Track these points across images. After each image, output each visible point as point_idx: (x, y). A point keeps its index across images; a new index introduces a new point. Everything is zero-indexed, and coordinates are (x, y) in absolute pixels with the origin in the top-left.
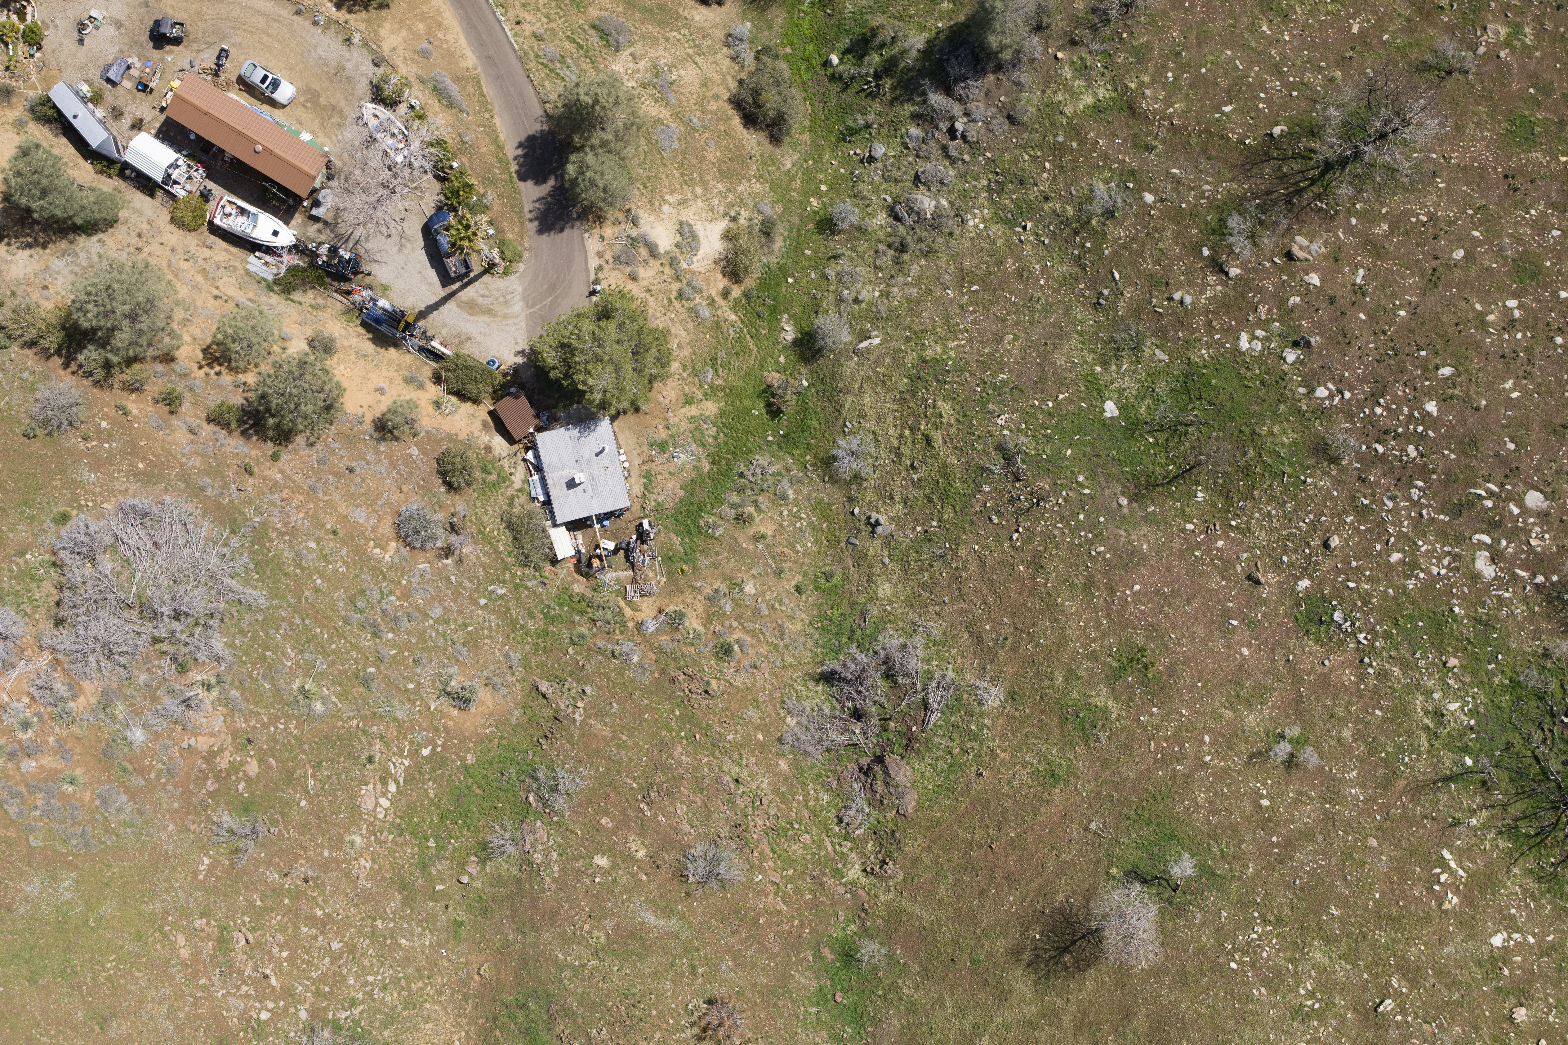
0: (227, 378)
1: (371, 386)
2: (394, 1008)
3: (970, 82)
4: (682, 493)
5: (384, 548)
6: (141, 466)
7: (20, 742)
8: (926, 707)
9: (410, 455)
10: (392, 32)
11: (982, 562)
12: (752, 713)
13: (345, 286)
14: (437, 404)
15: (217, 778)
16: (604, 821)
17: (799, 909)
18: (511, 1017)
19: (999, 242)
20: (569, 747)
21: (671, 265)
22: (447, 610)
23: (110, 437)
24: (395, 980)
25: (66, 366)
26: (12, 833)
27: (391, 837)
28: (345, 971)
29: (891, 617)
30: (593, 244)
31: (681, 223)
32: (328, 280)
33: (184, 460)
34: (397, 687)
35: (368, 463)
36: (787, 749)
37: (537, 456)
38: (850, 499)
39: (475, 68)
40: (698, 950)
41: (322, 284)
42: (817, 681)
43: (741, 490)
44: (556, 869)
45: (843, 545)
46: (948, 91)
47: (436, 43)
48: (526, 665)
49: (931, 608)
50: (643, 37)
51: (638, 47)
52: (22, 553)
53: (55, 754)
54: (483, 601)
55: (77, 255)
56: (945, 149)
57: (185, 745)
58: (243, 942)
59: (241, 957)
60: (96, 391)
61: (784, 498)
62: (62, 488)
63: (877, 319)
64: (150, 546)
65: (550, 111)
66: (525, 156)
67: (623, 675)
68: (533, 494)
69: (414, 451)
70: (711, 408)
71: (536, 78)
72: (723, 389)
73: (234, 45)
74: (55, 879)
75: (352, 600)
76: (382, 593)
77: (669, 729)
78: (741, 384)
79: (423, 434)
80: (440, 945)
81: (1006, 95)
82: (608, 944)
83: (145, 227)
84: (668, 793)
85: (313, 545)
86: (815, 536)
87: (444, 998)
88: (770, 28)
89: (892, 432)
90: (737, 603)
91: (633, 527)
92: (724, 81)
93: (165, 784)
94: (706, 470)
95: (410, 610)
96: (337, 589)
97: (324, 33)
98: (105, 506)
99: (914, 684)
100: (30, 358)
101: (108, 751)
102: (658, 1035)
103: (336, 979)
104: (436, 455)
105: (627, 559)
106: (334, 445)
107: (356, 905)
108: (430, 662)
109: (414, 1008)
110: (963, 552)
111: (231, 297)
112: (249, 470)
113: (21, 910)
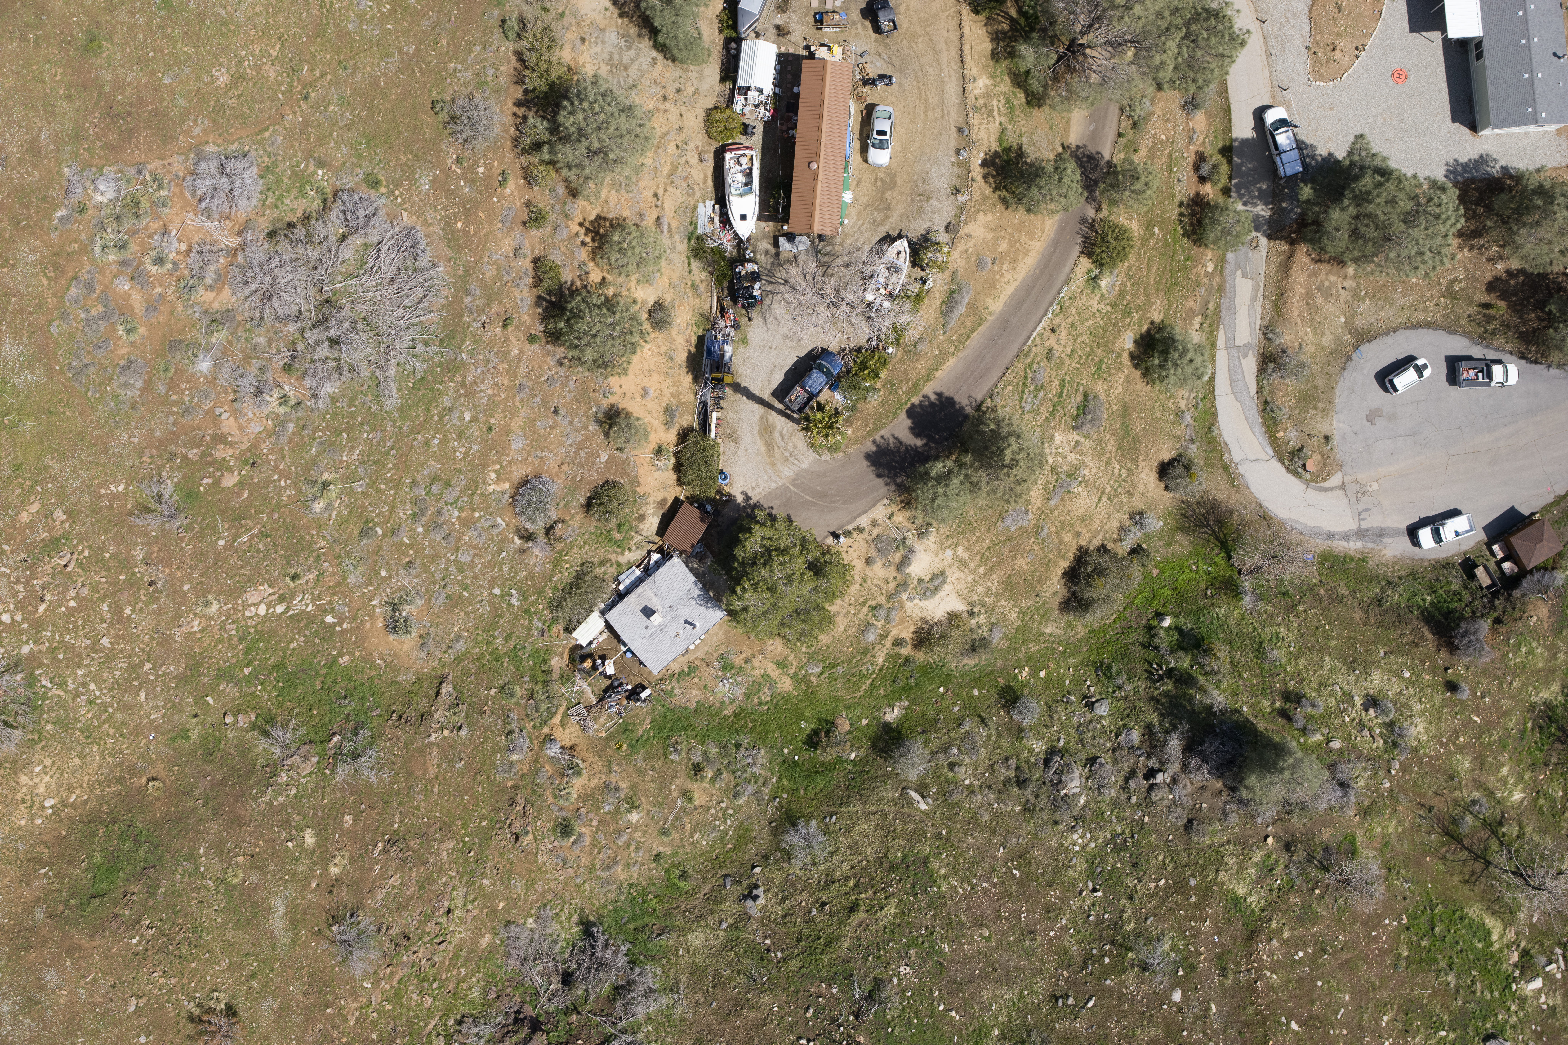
0: (583, 254)
1: (646, 382)
2: (77, 720)
3: (1205, 768)
4: (693, 705)
5: (498, 480)
6: (459, 225)
7: (141, 263)
9: (598, 456)
10: (986, 226)
11: (765, 1021)
12: (519, 887)
13: (727, 302)
14: (659, 451)
15: (203, 455)
16: (348, 818)
17: (358, 1035)
18: (123, 836)
19: (1070, 873)
20: (401, 745)
21: (899, 585)
22: (472, 565)
23: (472, 182)
24: (103, 708)
25: (519, 104)
26: (51, 303)
27: (234, 632)
28: (86, 662)
29: (674, 959)
30: (880, 511)
31: (942, 573)
32: (725, 284)
33: (486, 259)
34: (376, 561)
35: (571, 423)
36: (503, 934)
37: (658, 565)
38: (766, 857)
39: (991, 314)
40: (272, 970)
41: (719, 281)
42: (581, 922)
43: (724, 753)
44: (281, 800)
45: (720, 873)
46: (1188, 749)
47: (996, 268)
48: (459, 659)
49: (700, 994)
50: (1099, 441)
51: (1087, 444)
52: (320, 164)
53: (146, 301)
54: (497, 591)
55: (629, 48)
56: (1132, 774)
57: (218, 411)
58: (63, 562)
59: (48, 568)
60: (509, 144)
61: (736, 796)
62: (401, 166)
63: (943, 793)
64: (389, 275)
65: (984, 407)
66: (932, 404)
67: (494, 753)
68: (621, 578)
69: (604, 457)
70: (786, 685)
71: (1010, 376)
72: (809, 685)
73: (900, 85)
74: (30, 365)
75: (435, 479)
76: (456, 501)
77: (465, 826)
78: (822, 698)
79: (624, 456)
80: (157, 729)
81: (1209, 808)
82: (235, 887)
83: (690, 90)
84: (404, 860)
85: (467, 417)
86: (715, 843)
87: (110, 759)
88: (1168, 545)
89: (845, 867)
90: (615, 813)
91: (637, 680)
92: (1096, 533)
93: (172, 413)
94: (726, 713)
95: (454, 534)
96: (438, 460)
97: (953, 164)
98: (405, 215)
99: (621, 1019)
100: (508, 66)
101: (175, 345)
102: (173, 981)
103: (74, 659)
104: (611, 478)
105: (606, 691)
106: (572, 385)
107: (153, 638)
108: (416, 577)
109: (87, 738)
110: (764, 998)
111: (663, 208)
112: (507, 322)
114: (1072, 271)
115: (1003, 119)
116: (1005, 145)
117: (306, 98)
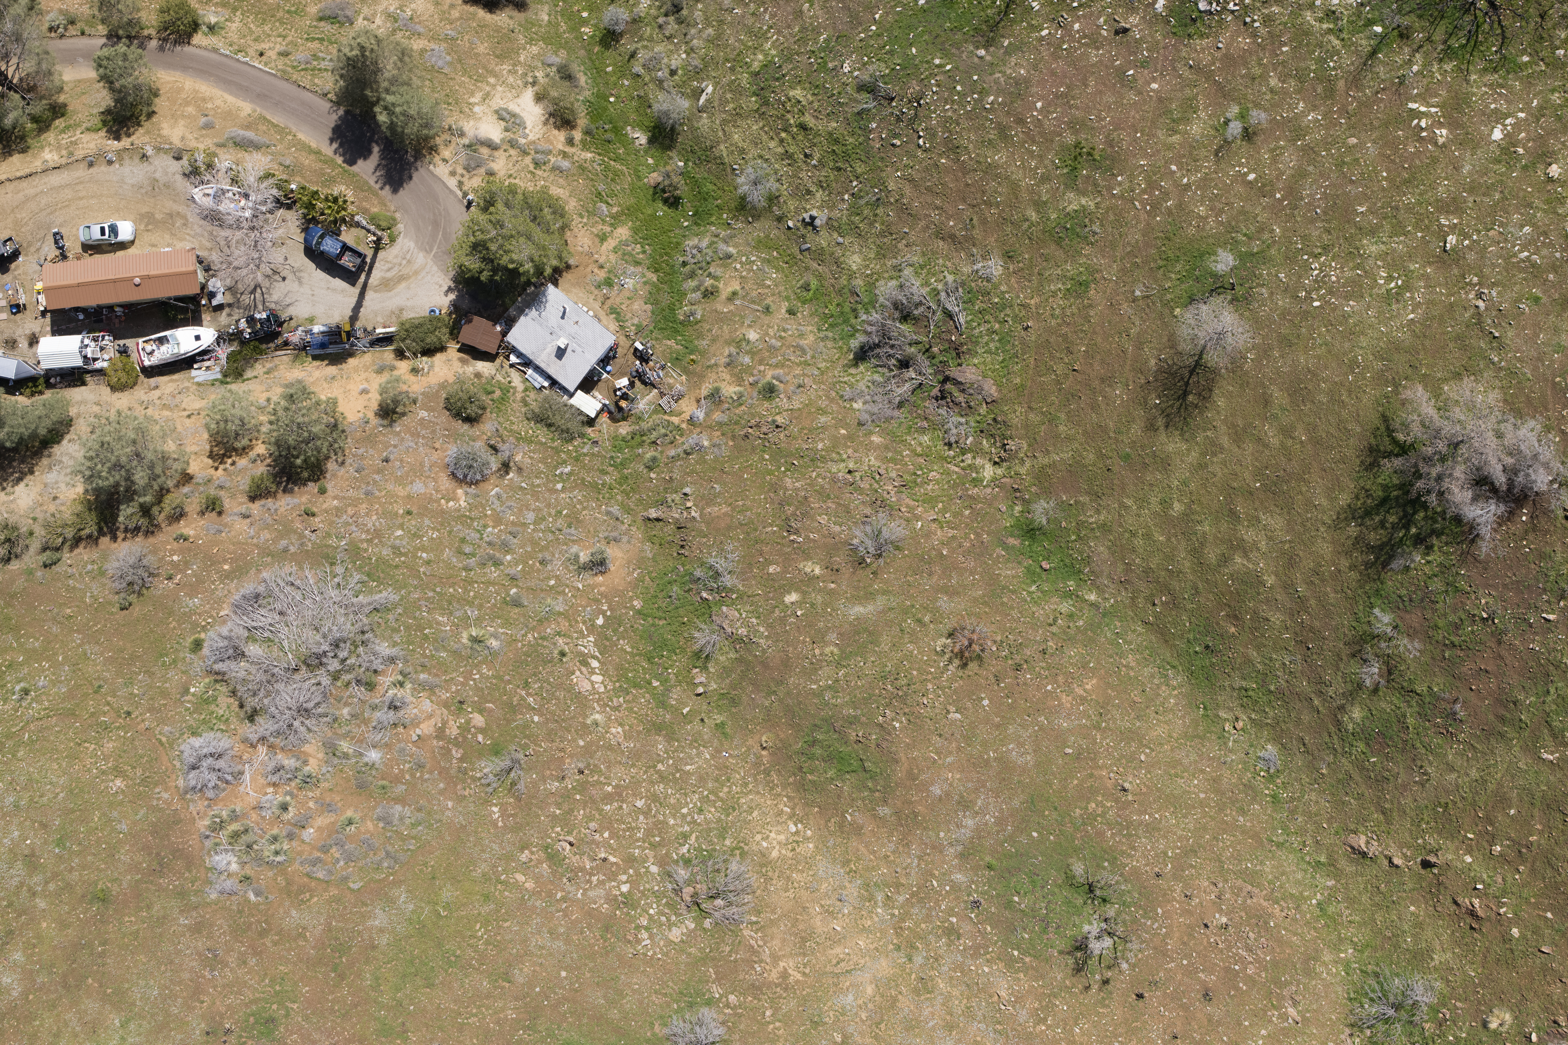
0: (242, 462)
1: (355, 393)
2: (719, 820)
4: (649, 307)
5: (455, 499)
6: (226, 567)
7: (289, 822)
8: (949, 315)
9: (423, 419)
10: (172, 127)
11: (911, 180)
12: (825, 419)
13: (279, 341)
14: (415, 371)
15: (458, 745)
16: (771, 570)
17: (967, 525)
18: (812, 757)
20: (705, 540)
21: (512, 146)
22: (538, 510)
23: (187, 564)
24: (705, 800)
25: (114, 538)
26: (334, 891)
27: (621, 699)
29: (875, 276)
30: (441, 170)
31: (497, 112)
32: (264, 346)
33: (255, 540)
34: (542, 590)
35: (395, 446)
36: (870, 426)
37: (520, 355)
38: (779, 219)
39: (255, 111)
40: (913, 606)
41: (262, 352)
42: (856, 365)
43: (692, 275)
44: (762, 629)
45: (800, 257)
47: (212, 113)
48: (628, 511)
49: (900, 246)
51: (366, 11)
52: (186, 691)
53: (323, 812)
54: (559, 486)
55: (61, 462)
57: (415, 738)
58: (568, 847)
59: (575, 858)
60: (152, 540)
61: (729, 256)
62: (180, 625)
63: (697, 73)
64: (277, 617)
65: (334, 98)
66: (341, 145)
67: (705, 462)
68: (537, 385)
69: (423, 414)
70: (623, 232)
71: (306, 83)
72: (620, 213)
73: (61, 225)
74: (392, 901)
75: (460, 552)
76: (479, 531)
77: (770, 473)
78: (633, 201)
79: (420, 397)
80: (718, 751)
82: (842, 651)
83: (96, 409)
84: (804, 515)
85: (399, 533)
86: (774, 267)
87: (750, 786)
89: (772, 144)
90: (752, 353)
91: (631, 356)
93: (422, 777)
94: (655, 279)
95: (510, 529)
96: (442, 551)
97: (121, 164)
98: (222, 613)
99: (929, 308)
100: (83, 553)
101: (360, 783)
102: (930, 686)
103: (659, 827)
104: (442, 405)
105: (644, 383)
106: (360, 451)
107: (633, 765)
108: (554, 555)
109: (734, 810)
110: (892, 186)
111: (200, 409)
112: (310, 514)
113: (383, 941)
114: (206, 49)
115: (78, 132)
116: (100, 125)
117: (129, 713)
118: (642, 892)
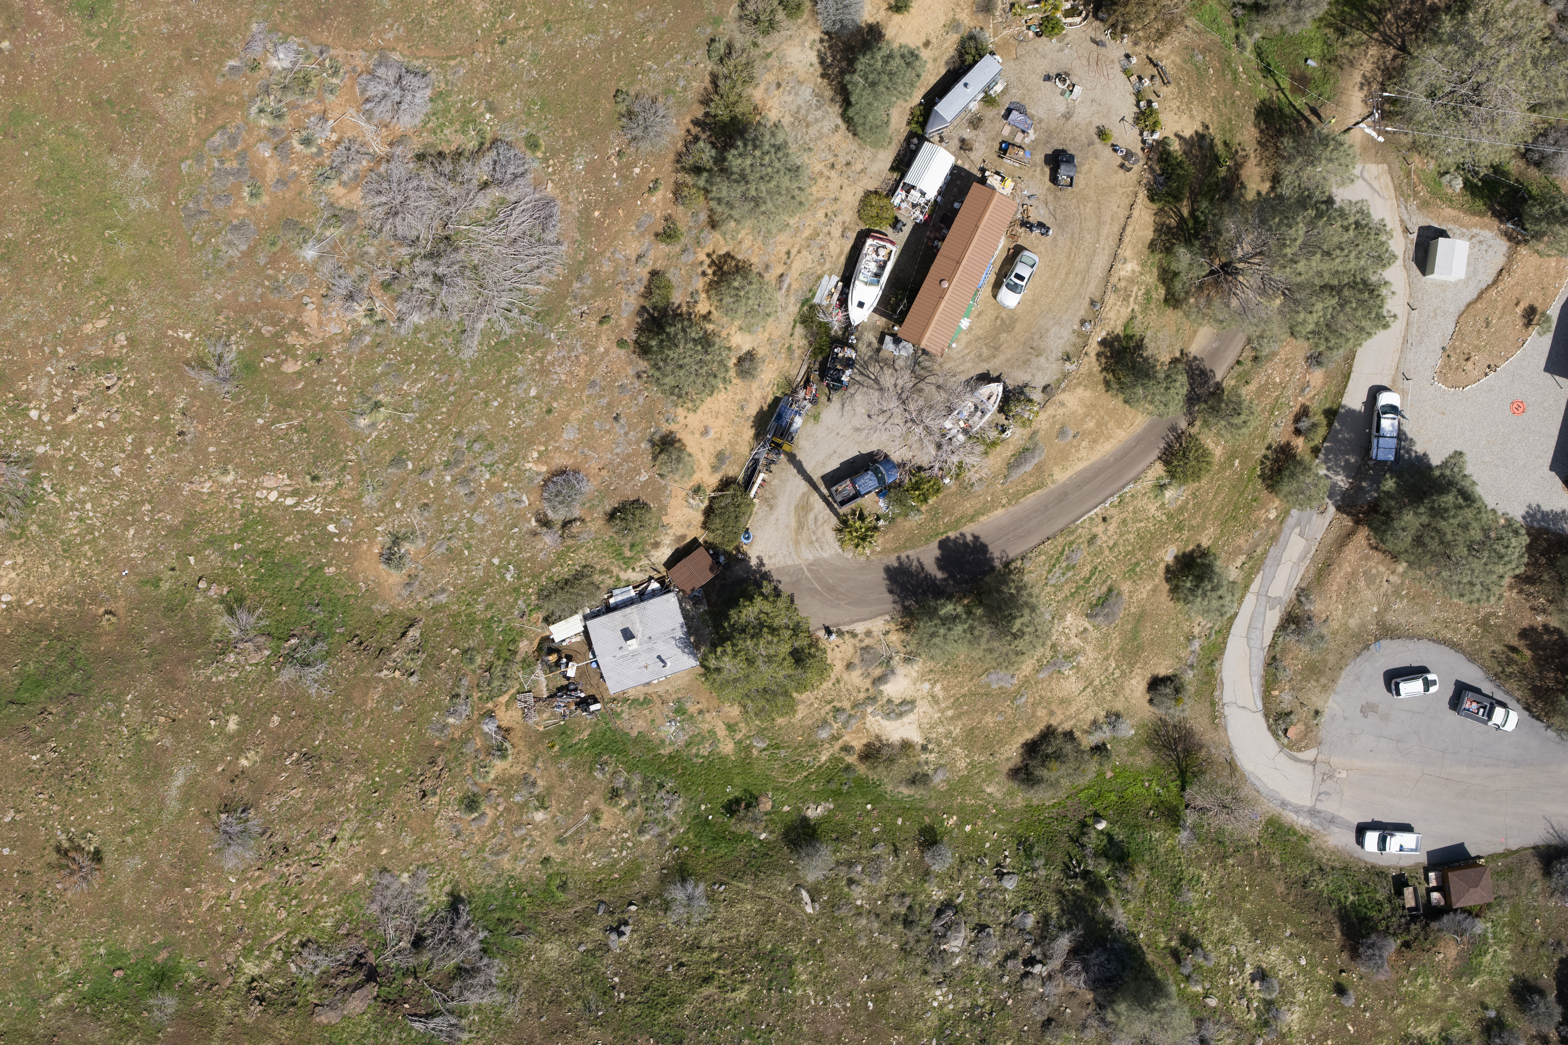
0: (700, 283)
1: (710, 422)
2: (61, 531)
3: (1083, 976)
4: (634, 734)
5: (538, 460)
6: (597, 214)
7: (289, 137)
8: (430, 1015)
9: (639, 474)
10: (1081, 400)
12: (407, 841)
13: (815, 376)
14: (697, 490)
15: (276, 335)
16: (276, 719)
17: (206, 922)
18: (62, 656)
19: (920, 1025)
20: (351, 669)
21: (868, 698)
22: (483, 529)
23: (624, 178)
24: (91, 529)
25: (696, 122)
26: (192, 142)
27: (238, 507)
28: (91, 482)
29: (523, 962)
30: (878, 625)
31: (913, 702)
32: (820, 358)
33: (608, 254)
34: (396, 492)
35: (626, 434)
37: (654, 594)
38: (646, 899)
39: (1053, 482)
40: (150, 833)
41: (814, 354)
42: (451, 894)
43: (645, 787)
44: (221, 678)
45: (598, 897)
46: (1075, 952)
47: (1075, 442)
48: (436, 609)
49: (535, 1004)
50: (1106, 636)
51: (1094, 634)
52: (491, 109)
53: (280, 174)
54: (496, 561)
55: (818, 108)
56: (1013, 955)
57: (306, 300)
58: (107, 383)
59: (91, 384)
60: (672, 156)
61: (641, 832)
62: (564, 138)
63: (833, 905)
64: (513, 235)
65: (1013, 566)
66: (966, 544)
67: (434, 710)
68: (615, 592)
69: (644, 477)
70: (727, 748)
71: (1048, 546)
72: (748, 754)
73: (1055, 239)
74: (149, 191)
75: (480, 437)
76: (492, 465)
77: (380, 766)
78: (756, 772)
79: (663, 483)
80: (133, 568)
81: (1072, 1015)
82: (146, 743)
83: (858, 167)
84: (311, 777)
85: (533, 392)
86: (604, 867)
87: (78, 579)
88: (1131, 754)
89: (715, 938)
90: (523, 806)
91: (592, 691)
92: (1070, 718)
93: (263, 285)
94: (662, 751)
95: (477, 494)
96: (490, 421)
97: (1074, 332)
98: (550, 185)
99: (453, 999)
100: (700, 84)
101: (290, 224)
102: (55, 808)
103: (82, 475)
104: (643, 498)
105: (560, 689)
106: (641, 399)
107: (162, 484)
108: (427, 520)
109: (64, 551)
110: (593, 1032)
111: (790, 267)
112: (604, 319)
113: (113, 163)
114: (1144, 471)
115: (1136, 307)
116: (1129, 332)
117: (502, 43)
118: (22, 427)
